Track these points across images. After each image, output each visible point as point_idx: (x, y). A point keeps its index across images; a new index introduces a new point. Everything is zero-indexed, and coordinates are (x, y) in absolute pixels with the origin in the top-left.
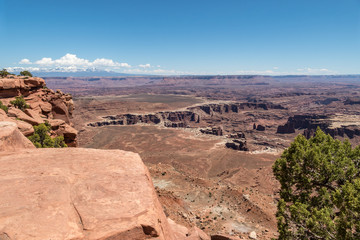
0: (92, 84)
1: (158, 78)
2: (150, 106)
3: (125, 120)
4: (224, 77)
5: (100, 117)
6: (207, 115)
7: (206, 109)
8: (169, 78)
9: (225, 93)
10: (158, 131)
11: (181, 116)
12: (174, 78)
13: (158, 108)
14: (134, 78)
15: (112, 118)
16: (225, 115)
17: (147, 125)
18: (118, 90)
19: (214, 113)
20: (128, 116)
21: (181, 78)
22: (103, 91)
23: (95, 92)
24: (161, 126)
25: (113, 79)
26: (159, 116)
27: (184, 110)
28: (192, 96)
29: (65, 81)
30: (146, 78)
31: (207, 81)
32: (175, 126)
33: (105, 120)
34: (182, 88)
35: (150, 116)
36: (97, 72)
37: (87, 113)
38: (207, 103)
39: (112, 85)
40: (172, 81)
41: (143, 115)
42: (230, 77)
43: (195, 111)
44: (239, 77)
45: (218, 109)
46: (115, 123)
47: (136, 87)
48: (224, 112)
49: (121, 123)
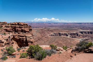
0: (49, 25)
1: (66, 23)
2: (65, 31)
3: (58, 34)
4: (86, 23)
5: (52, 33)
6: (82, 34)
7: (82, 33)
8: (69, 23)
9: (87, 28)
10: (68, 39)
11: (74, 34)
12: (70, 23)
13: (67, 31)
14: (59, 23)
15: (55, 34)
16: (88, 35)
17: (64, 36)
18: (56, 26)
19: (84, 34)
20: (59, 33)
21: (72, 23)
22: (52, 26)
23: (50, 27)
24: (69, 37)
25: (54, 23)
26: (68, 34)
27: (75, 32)
28: (76, 28)
29: (43, 24)
30: (63, 23)
31: (80, 24)
32: (73, 37)
33: (53, 34)
34: (73, 26)
35: (65, 34)
36: (50, 22)
37: (49, 32)
38: (82, 31)
39: (54, 25)
40: (70, 24)
41: (63, 33)
42: (87, 23)
43: (78, 33)
44: (91, 23)
45: (86, 33)
46: (56, 35)
47: (60, 26)
48: (87, 34)
49: (57, 35)
